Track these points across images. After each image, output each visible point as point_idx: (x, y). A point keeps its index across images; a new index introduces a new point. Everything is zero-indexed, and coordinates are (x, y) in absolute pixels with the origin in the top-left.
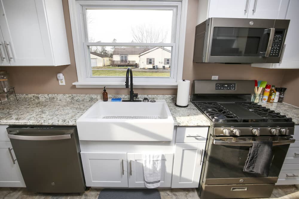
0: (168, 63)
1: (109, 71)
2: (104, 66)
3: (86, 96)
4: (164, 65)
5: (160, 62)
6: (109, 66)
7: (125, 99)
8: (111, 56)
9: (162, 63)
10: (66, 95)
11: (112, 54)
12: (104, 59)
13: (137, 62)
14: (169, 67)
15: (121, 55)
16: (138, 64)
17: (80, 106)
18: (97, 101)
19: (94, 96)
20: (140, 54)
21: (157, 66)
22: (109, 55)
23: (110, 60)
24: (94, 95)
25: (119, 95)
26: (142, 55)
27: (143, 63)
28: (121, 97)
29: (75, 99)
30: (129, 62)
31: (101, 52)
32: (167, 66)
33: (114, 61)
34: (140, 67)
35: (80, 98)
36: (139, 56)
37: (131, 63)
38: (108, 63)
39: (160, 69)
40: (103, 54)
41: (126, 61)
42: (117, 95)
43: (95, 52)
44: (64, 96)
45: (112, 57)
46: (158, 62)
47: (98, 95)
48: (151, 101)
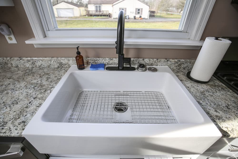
0: (139, 13)
1: (85, 21)
2: (81, 16)
3: (52, 61)
4: (135, 15)
5: (131, 12)
6: (85, 16)
7: (110, 64)
8: (86, 6)
9: (133, 13)
10: (24, 58)
11: (87, 4)
12: (80, 9)
13: (110, 12)
14: (139, 17)
15: (95, 4)
16: (111, 14)
17: (41, 81)
18: (69, 67)
19: (64, 61)
20: (113, 4)
21: (128, 16)
22: (84, 5)
23: (85, 10)
24: (63, 58)
25: (101, 59)
26: (115, 4)
27: (115, 12)
28: (104, 62)
29: (37, 65)
30: (103, 12)
31: (77, 2)
32: (138, 16)
33: (90, 11)
34: (113, 17)
35: (43, 63)
36: (113, 6)
37: (105, 13)
38: (84, 13)
39: (131, 19)
40: (78, 4)
41: (100, 11)
42: (98, 59)
43: (71, 2)
44: (21, 61)
45: (87, 8)
46: (130, 12)
47: (69, 59)
48: (150, 69)
